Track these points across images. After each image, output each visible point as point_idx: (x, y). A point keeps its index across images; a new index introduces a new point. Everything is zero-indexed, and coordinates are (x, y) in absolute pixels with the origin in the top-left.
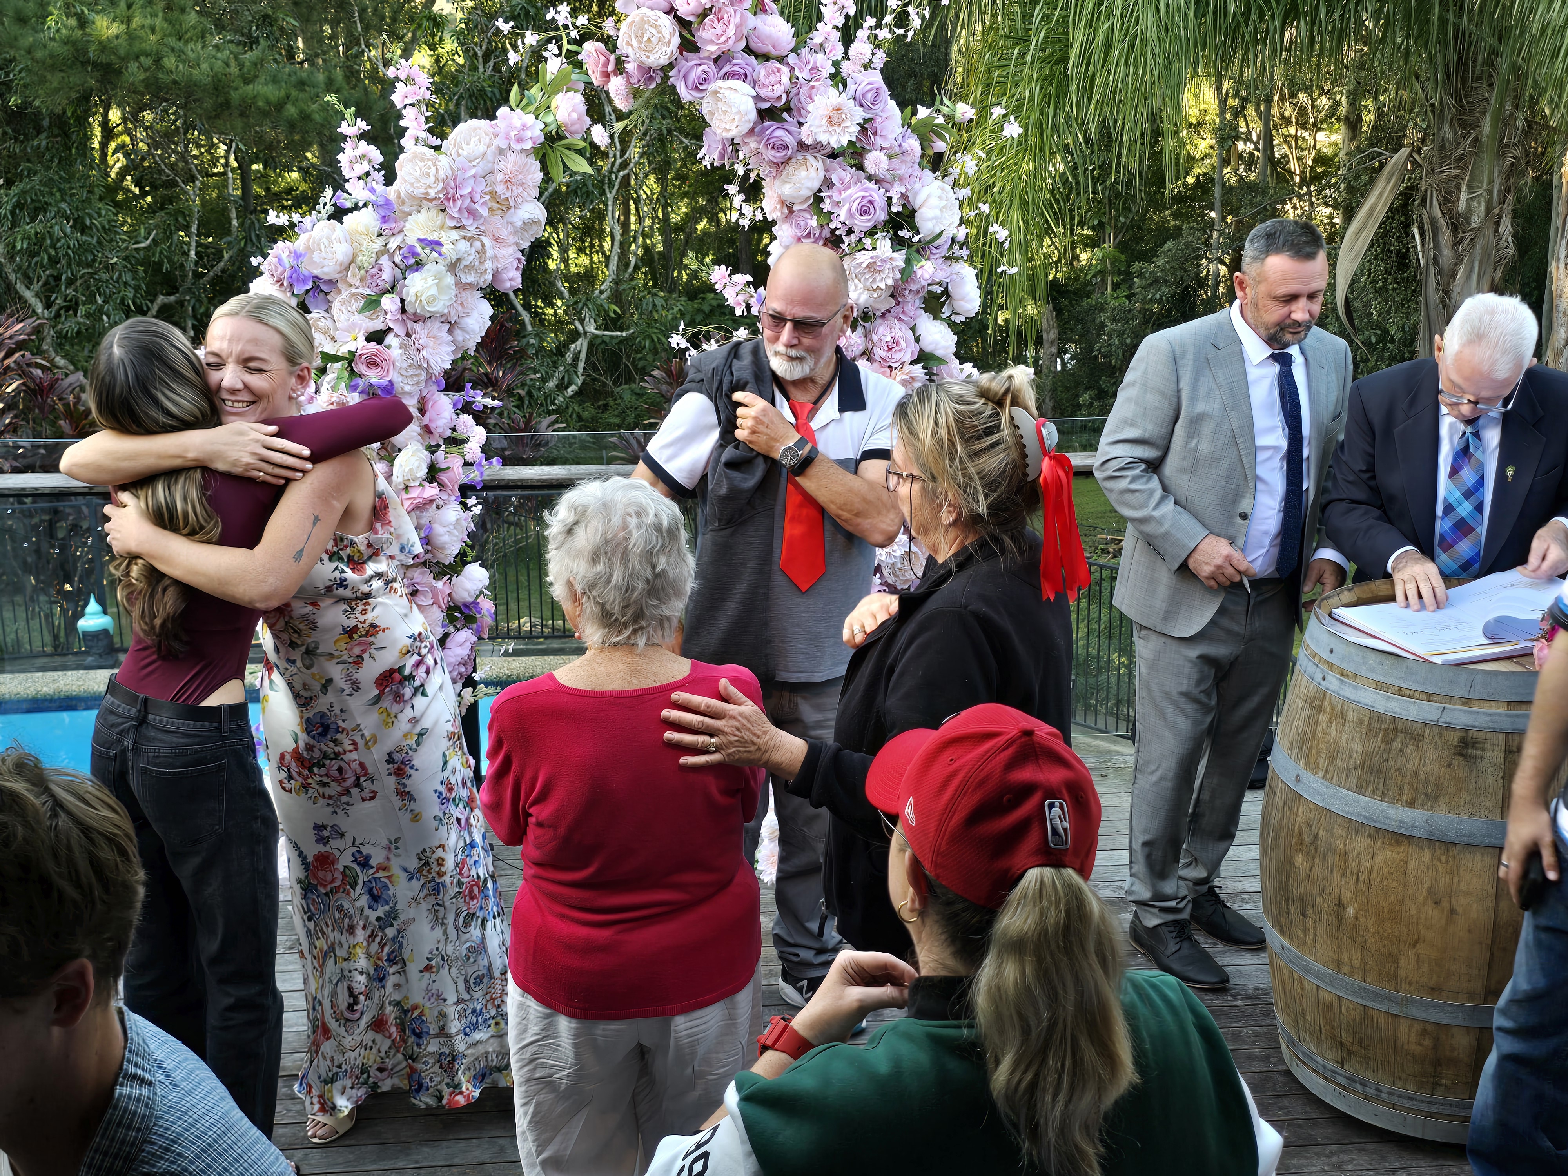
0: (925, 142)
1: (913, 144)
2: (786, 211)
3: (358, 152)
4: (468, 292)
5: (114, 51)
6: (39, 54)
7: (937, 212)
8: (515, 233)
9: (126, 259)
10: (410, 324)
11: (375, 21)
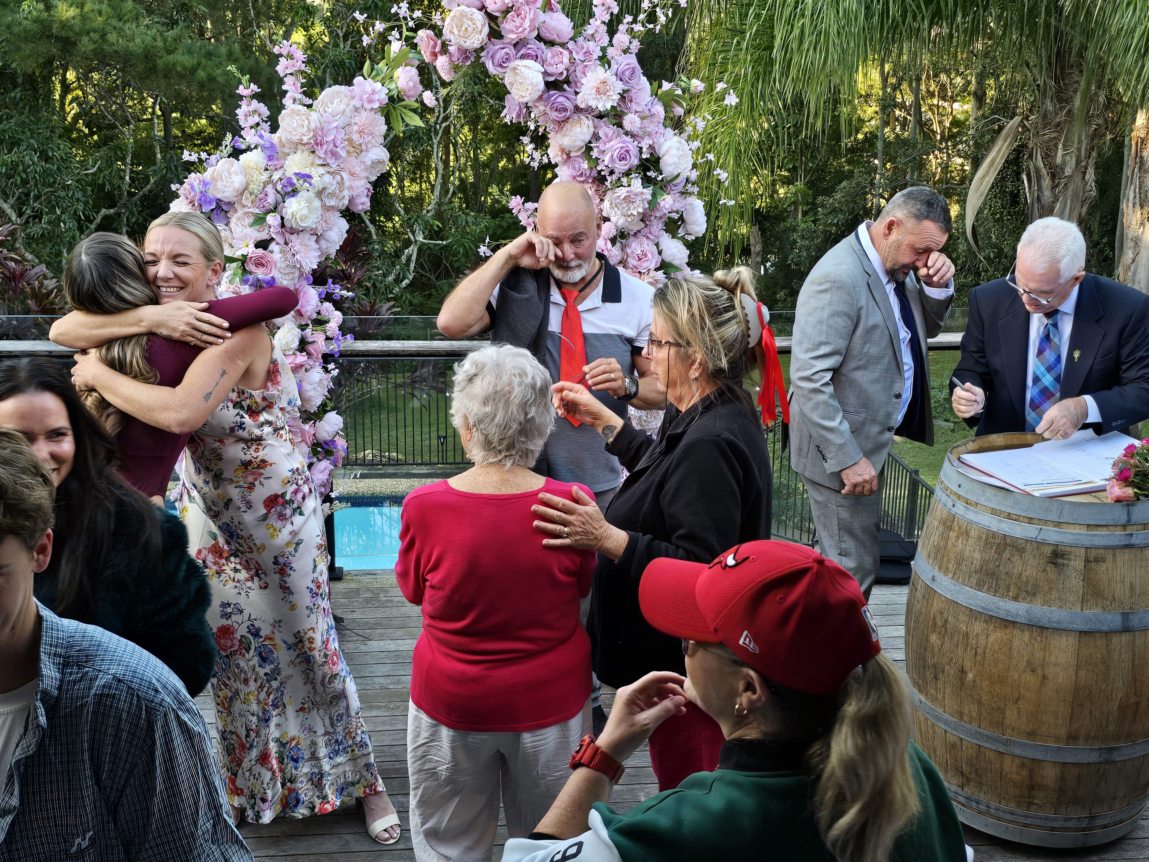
0: (667, 108)
1: (659, 109)
2: (565, 157)
3: (251, 108)
4: (331, 213)
5: (71, 28)
6: (16, 30)
7: (676, 159)
8: (366, 169)
9: (78, 181)
10: (287, 235)
11: (264, 9)
